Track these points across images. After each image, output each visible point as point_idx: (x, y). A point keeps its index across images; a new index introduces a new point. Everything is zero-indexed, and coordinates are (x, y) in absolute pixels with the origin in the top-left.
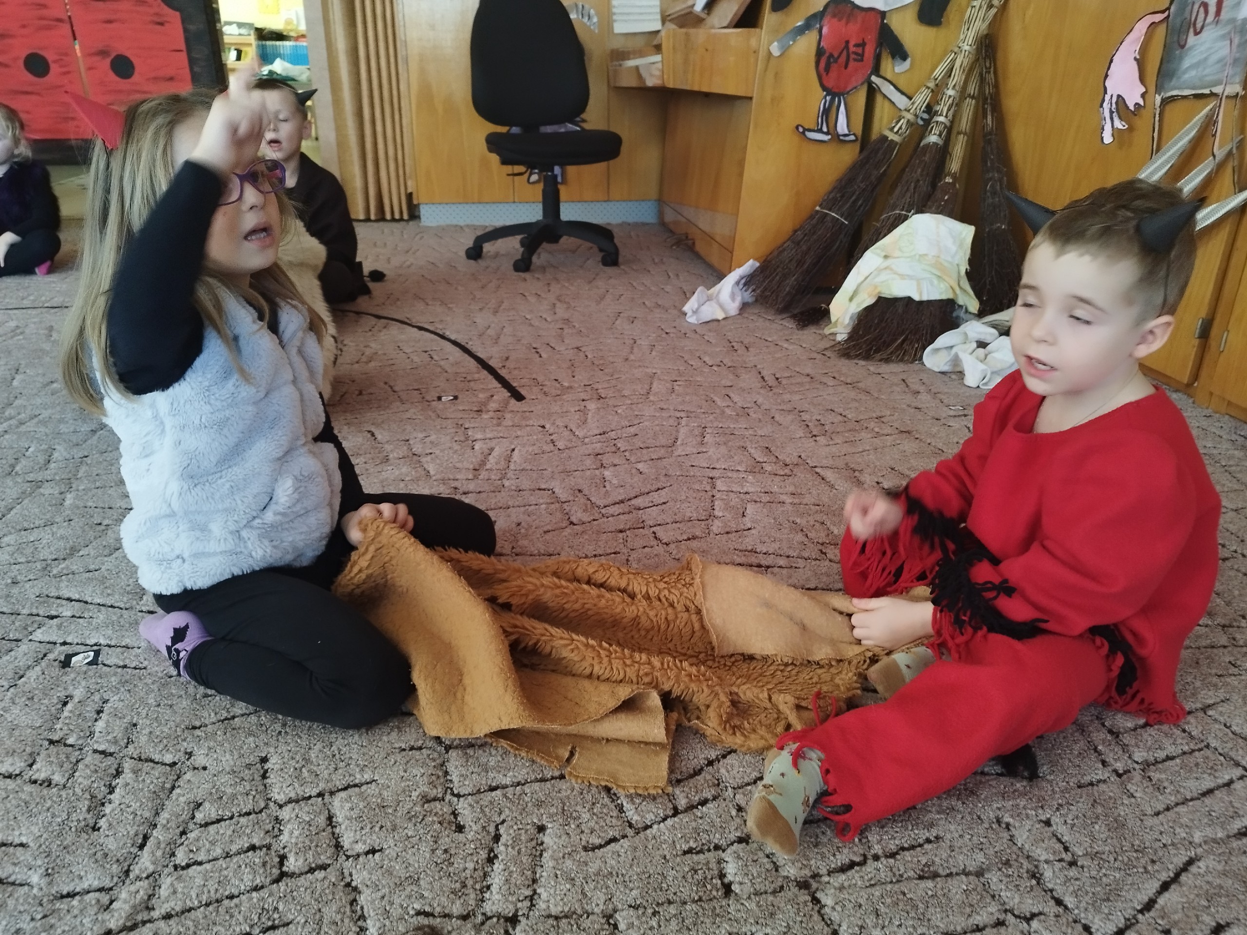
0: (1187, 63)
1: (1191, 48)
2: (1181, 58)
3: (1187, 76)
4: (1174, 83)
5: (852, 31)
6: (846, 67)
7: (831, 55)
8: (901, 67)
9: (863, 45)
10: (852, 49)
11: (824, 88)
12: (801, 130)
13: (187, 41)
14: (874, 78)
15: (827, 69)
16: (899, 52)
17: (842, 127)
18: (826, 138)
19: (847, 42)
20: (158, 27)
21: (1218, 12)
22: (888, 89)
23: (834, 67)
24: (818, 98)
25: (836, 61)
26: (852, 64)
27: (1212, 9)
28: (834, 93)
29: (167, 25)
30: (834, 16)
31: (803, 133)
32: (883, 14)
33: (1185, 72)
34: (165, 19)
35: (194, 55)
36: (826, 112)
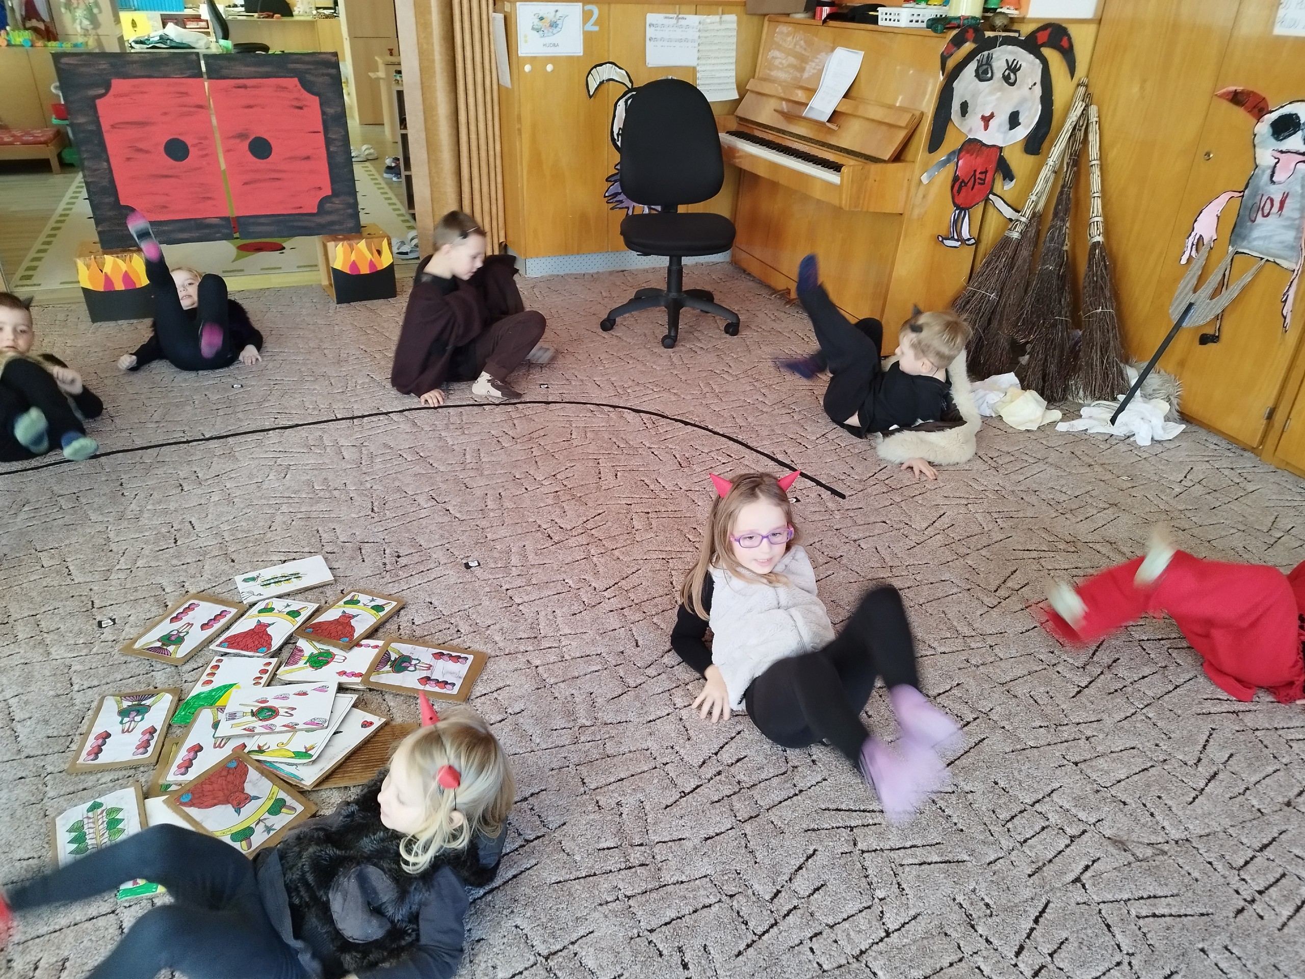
0: (1256, 234)
1: (1258, 225)
2: (1251, 229)
3: (1255, 243)
4: (1245, 243)
5: (979, 162)
6: (972, 189)
7: (963, 181)
8: (1009, 186)
9: (986, 172)
10: (978, 176)
11: (955, 204)
12: (940, 239)
13: (325, 123)
14: (991, 196)
15: (959, 192)
16: (1008, 175)
17: (965, 234)
18: (958, 244)
19: (975, 171)
20: (297, 111)
21: (1281, 208)
22: (999, 203)
23: (964, 190)
24: (951, 212)
25: (966, 185)
26: (977, 186)
27: (1277, 205)
28: (962, 208)
29: (305, 109)
30: (968, 152)
31: (942, 241)
32: (1001, 149)
33: (1255, 239)
34: (305, 103)
35: (332, 136)
36: (956, 222)
